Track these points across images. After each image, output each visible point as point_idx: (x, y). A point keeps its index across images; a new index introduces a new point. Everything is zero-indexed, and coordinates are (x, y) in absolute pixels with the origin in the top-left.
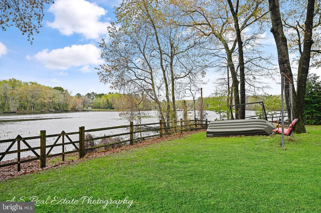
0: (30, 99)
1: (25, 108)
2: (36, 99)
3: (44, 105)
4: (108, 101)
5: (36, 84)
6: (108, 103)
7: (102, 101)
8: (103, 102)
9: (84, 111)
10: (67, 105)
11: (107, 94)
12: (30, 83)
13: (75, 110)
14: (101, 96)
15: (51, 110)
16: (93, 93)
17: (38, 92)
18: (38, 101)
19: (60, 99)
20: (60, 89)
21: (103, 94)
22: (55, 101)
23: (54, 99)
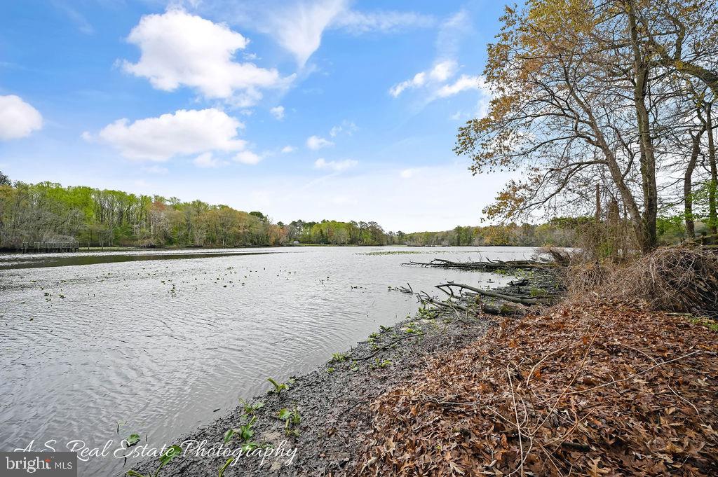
0: (220, 228)
1: (214, 241)
2: (229, 229)
3: (238, 237)
4: (321, 232)
5: (227, 207)
6: (322, 235)
7: (313, 232)
8: (315, 235)
9: (291, 246)
10: (268, 237)
11: (320, 223)
12: (219, 206)
13: (277, 244)
14: (311, 225)
15: (247, 244)
16: (300, 221)
17: (230, 219)
18: (231, 232)
19: (258, 229)
20: (259, 215)
21: (314, 223)
22: (253, 232)
23: (251, 228)
